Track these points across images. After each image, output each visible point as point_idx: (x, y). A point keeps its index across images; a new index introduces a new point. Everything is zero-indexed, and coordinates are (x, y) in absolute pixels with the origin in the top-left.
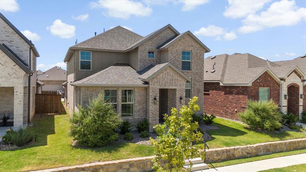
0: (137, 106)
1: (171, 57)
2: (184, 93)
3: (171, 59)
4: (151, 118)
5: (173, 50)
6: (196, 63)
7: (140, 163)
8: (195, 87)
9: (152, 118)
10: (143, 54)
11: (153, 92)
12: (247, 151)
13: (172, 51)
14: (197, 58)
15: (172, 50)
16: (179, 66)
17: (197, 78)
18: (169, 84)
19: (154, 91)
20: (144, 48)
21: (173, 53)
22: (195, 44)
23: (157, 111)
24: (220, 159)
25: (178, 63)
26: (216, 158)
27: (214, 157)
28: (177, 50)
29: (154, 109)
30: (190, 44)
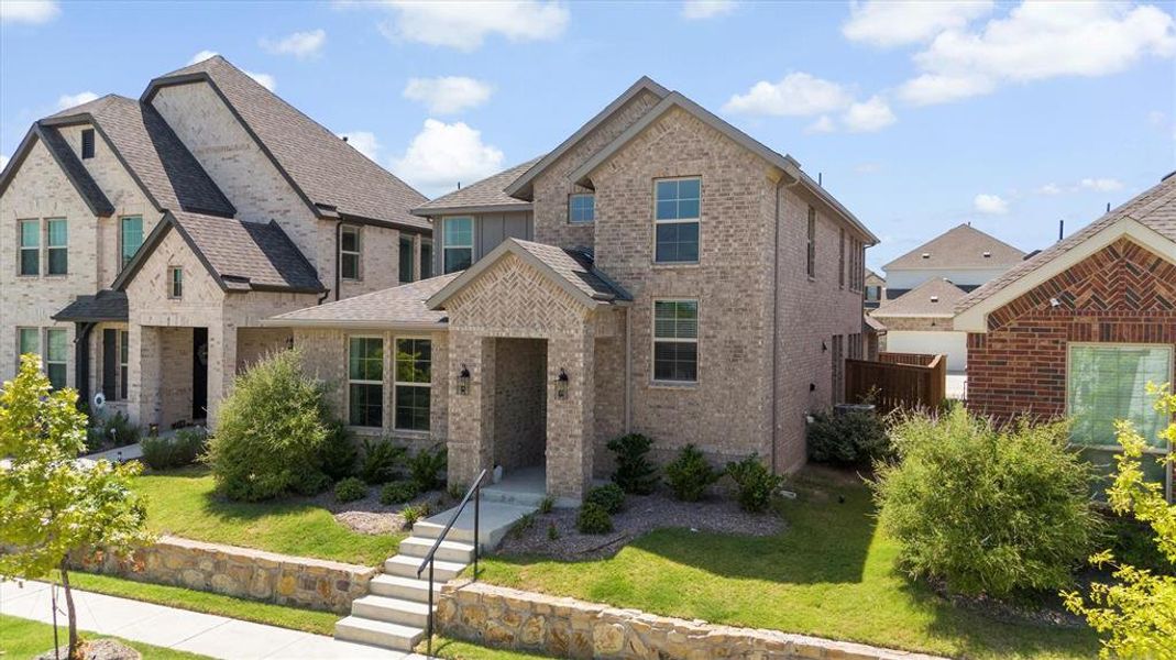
0: (437, 396)
1: (605, 214)
2: (577, 355)
3: (606, 222)
4: (452, 441)
5: (613, 183)
6: (721, 226)
7: (242, 568)
8: (714, 337)
9: (458, 441)
10: (547, 212)
11: (458, 350)
12: (659, 644)
13: (608, 187)
14: (730, 203)
15: (608, 183)
16: (639, 248)
17: (725, 296)
18: (518, 321)
19: (464, 347)
20: (553, 188)
21: (613, 197)
22: (713, 145)
23: (474, 420)
24: (511, 638)
25: (634, 234)
26: (495, 627)
27: (489, 623)
28: (631, 181)
29: (463, 410)
30: (692, 146)
